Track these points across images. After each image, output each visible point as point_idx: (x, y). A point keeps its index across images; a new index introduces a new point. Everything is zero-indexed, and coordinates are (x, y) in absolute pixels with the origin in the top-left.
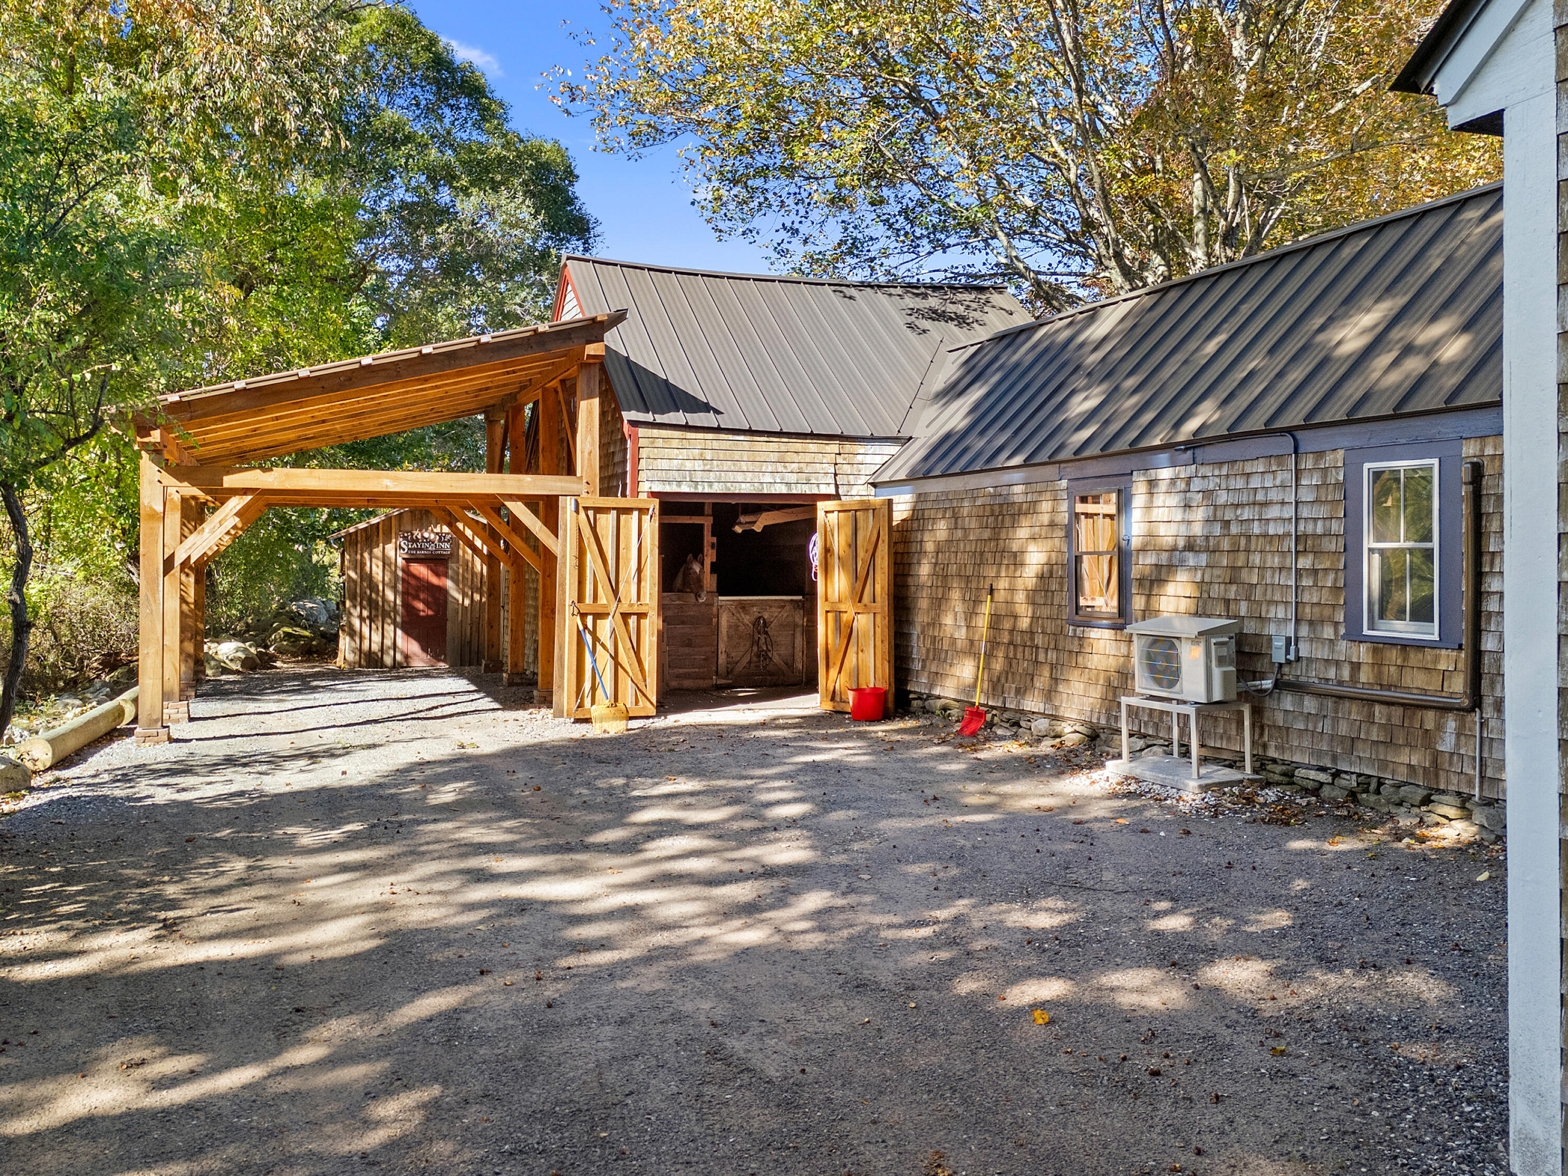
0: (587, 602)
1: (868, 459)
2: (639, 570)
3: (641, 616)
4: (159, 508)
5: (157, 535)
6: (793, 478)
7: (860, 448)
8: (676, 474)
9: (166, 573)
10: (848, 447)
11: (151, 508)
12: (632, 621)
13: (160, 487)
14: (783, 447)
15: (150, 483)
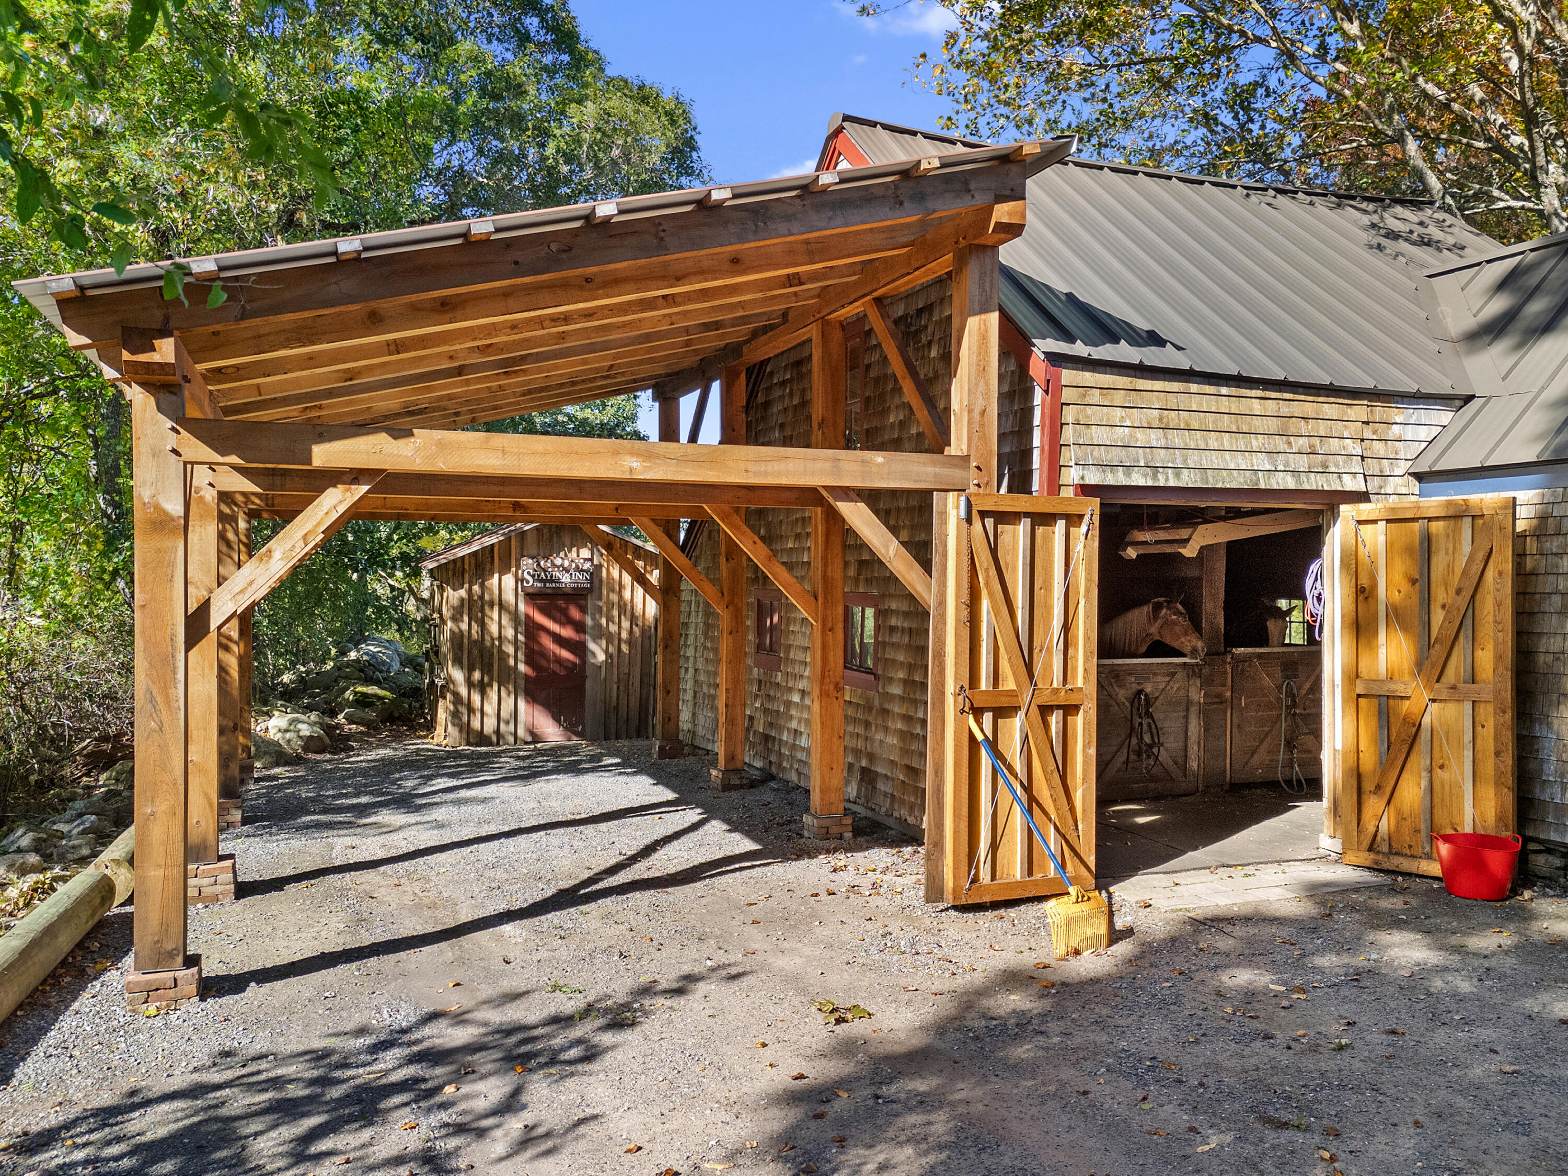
0: (983, 687)
1: (1409, 432)
2: (1066, 628)
3: (1070, 710)
4: (175, 507)
5: (172, 564)
6: (1302, 463)
7: (1398, 414)
8: (1122, 453)
9: (191, 641)
10: (1380, 411)
11: (157, 507)
12: (1055, 720)
13: (175, 465)
14: (1285, 409)
15: (155, 454)
